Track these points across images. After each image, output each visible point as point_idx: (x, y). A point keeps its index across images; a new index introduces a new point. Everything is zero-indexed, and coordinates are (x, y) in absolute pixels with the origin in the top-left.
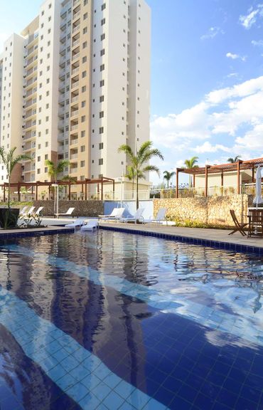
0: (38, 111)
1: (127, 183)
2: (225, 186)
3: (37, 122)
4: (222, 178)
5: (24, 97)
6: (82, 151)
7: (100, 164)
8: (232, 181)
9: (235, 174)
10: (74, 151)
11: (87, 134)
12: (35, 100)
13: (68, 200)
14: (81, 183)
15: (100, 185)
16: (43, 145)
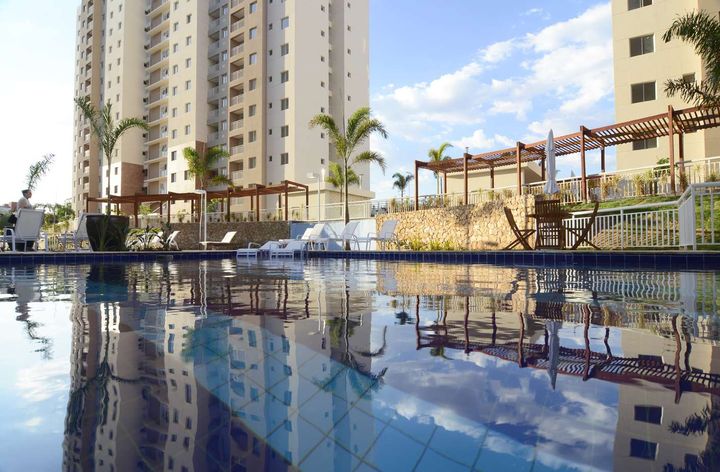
0: (171, 71)
1: (331, 191)
2: (498, 188)
3: (170, 91)
4: (492, 177)
5: (146, 48)
6: (251, 140)
7: (283, 163)
8: (508, 181)
9: (514, 170)
10: (237, 141)
11: (259, 110)
12: (166, 54)
13: (225, 222)
14: (250, 193)
15: (283, 198)
16: (181, 131)
